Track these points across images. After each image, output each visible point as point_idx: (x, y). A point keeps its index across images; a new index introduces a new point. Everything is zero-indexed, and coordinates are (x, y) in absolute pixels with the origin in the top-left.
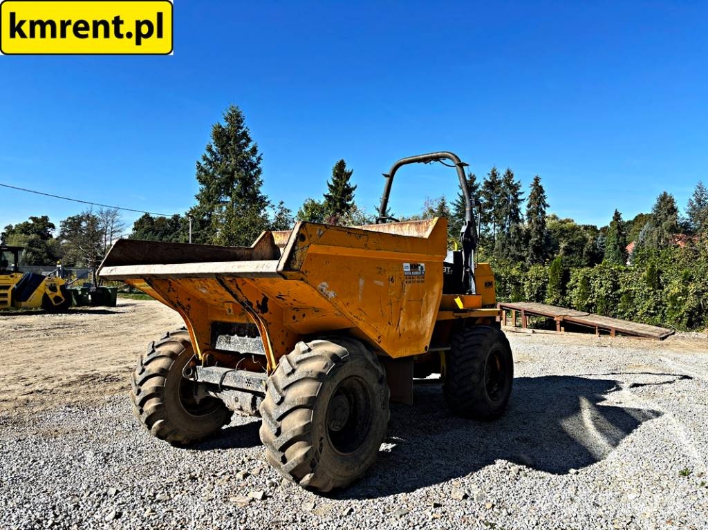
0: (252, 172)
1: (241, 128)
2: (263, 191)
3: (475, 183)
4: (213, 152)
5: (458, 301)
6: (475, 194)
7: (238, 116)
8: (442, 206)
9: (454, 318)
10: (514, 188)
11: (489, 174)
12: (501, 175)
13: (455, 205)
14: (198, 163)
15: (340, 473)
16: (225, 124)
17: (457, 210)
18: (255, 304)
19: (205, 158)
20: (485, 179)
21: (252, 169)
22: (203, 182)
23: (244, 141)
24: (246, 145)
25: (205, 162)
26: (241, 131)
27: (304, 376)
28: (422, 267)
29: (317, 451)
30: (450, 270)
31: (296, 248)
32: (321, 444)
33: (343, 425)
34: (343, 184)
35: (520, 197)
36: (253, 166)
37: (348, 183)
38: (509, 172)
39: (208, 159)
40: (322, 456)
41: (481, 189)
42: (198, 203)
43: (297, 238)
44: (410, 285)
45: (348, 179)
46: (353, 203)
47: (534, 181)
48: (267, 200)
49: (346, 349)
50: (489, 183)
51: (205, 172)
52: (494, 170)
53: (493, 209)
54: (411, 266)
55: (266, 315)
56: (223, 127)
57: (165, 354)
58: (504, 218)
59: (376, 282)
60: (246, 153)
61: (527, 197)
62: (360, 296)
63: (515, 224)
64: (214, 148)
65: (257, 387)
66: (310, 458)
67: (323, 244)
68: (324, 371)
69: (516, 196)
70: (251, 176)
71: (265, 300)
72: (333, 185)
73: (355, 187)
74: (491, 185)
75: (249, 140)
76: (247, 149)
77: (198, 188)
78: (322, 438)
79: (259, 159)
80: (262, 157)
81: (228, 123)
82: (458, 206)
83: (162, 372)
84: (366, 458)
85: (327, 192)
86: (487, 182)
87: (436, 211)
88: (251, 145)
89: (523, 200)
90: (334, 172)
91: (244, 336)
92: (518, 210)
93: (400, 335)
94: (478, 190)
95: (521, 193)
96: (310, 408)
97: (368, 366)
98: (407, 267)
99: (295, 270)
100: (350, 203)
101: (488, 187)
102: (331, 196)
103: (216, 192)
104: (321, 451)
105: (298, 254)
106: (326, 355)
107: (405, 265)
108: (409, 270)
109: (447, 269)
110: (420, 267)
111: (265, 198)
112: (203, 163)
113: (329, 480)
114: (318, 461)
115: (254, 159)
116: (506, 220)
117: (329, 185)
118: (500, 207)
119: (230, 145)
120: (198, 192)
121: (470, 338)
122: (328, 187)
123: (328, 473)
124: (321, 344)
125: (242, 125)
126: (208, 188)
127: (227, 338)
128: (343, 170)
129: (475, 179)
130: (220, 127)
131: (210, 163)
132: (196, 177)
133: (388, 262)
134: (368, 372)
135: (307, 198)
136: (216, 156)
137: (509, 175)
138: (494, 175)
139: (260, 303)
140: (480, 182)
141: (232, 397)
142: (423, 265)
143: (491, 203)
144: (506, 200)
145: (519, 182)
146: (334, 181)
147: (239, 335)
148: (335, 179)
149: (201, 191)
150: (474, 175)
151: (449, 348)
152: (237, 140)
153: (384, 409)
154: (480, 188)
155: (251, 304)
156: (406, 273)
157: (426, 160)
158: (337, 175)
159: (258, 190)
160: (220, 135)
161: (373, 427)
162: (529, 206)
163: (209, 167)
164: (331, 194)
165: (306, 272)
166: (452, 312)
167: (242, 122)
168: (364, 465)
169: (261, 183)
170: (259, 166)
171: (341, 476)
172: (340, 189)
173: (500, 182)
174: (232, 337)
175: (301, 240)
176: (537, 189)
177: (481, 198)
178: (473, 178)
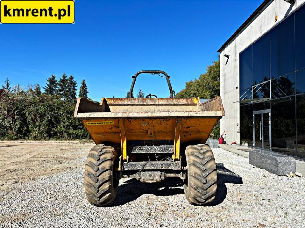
3: (55, 79)
6: (55, 84)
8: (38, 89)
10: (74, 84)
11: (62, 76)
12: (68, 77)
13: (45, 88)
17: (46, 91)
20: (60, 78)
27: (211, 159)
35: (76, 88)
38: (71, 77)
41: (58, 83)
47: (82, 81)
50: (62, 80)
52: (64, 75)
53: (64, 92)
58: (69, 96)
61: (79, 88)
63: (74, 99)
65: (168, 167)
69: (74, 87)
82: (46, 89)
86: (61, 80)
87: (34, 90)
89: (77, 89)
91: (152, 145)
92: (75, 94)
94: (57, 83)
95: (76, 86)
101: (61, 82)
116: (70, 97)
118: (67, 91)
127: (140, 147)
129: (55, 78)
137: (72, 78)
138: (64, 77)
140: (58, 79)
141: (147, 175)
143: (63, 89)
144: (70, 88)
145: (76, 81)
147: (148, 146)
154: (58, 82)
157: (153, 73)
162: (80, 92)
173: (67, 80)
174: (144, 147)
176: (84, 85)
177: (58, 86)
178: (54, 77)
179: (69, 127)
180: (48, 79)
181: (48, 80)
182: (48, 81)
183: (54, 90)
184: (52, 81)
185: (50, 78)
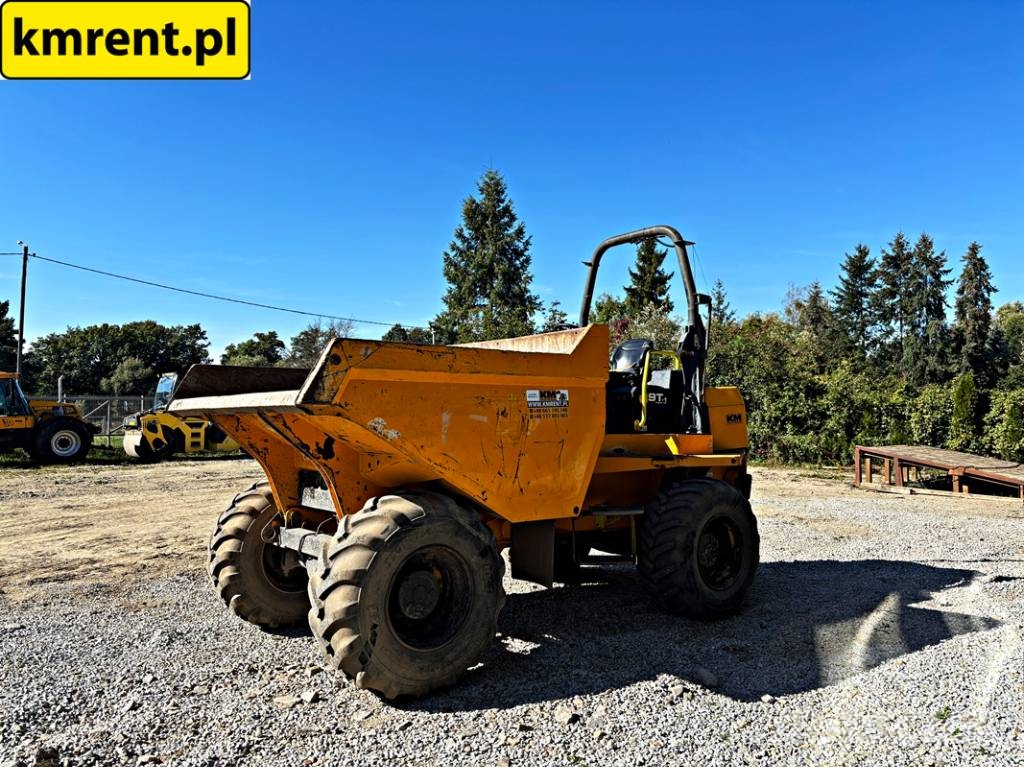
0: (518, 262)
1: (503, 201)
2: (533, 289)
3: (867, 259)
4: (464, 237)
5: (671, 443)
6: (867, 276)
7: (498, 184)
8: (816, 297)
9: (653, 468)
10: (935, 265)
11: (890, 244)
12: (912, 244)
13: (835, 294)
14: (446, 254)
15: (408, 675)
16: (479, 198)
17: (837, 302)
18: (313, 447)
19: (454, 247)
20: (883, 251)
21: (517, 259)
22: (452, 280)
23: (506, 219)
24: (509, 224)
25: (454, 253)
26: (502, 205)
27: (356, 542)
28: (563, 396)
29: (367, 642)
30: (662, 398)
31: (325, 373)
32: (375, 635)
33: (429, 611)
34: (653, 271)
35: (944, 278)
36: (519, 254)
37: (660, 269)
38: (924, 240)
39: (458, 248)
40: (376, 649)
41: (878, 268)
42: (446, 308)
43: (326, 360)
44: (538, 421)
45: (660, 262)
46: (667, 298)
47: (969, 251)
48: (538, 302)
49: (420, 508)
50: (892, 258)
51: (456, 265)
52: (900, 237)
53: (898, 298)
54: (542, 395)
55: (331, 462)
56: (478, 201)
57: (243, 511)
58: (918, 313)
59: (472, 416)
60: (509, 236)
61: (958, 278)
62: (443, 437)
63: (937, 321)
64: (467, 233)
66: (359, 650)
67: (372, 368)
68: (382, 537)
69: (937, 277)
70: (517, 269)
71: (330, 441)
72: (638, 273)
73: (672, 275)
74: (894, 261)
75: (513, 218)
76: (511, 231)
77: (445, 287)
78: (375, 626)
79: (527, 243)
80: (531, 241)
81: (484, 196)
82: (840, 296)
83: (238, 534)
84: (456, 658)
85: (629, 283)
86: (887, 257)
87: (806, 304)
88: (516, 225)
89: (949, 282)
90: (639, 253)
92: (941, 299)
93: (521, 490)
94: (873, 270)
95: (946, 272)
96: (357, 585)
97: (459, 530)
98: (533, 396)
99: (322, 403)
100: (663, 298)
101: (889, 263)
102: (635, 289)
103: (470, 294)
104: (374, 643)
105: (328, 382)
106: (388, 515)
107: (528, 392)
108: (538, 399)
109: (657, 397)
110: (558, 396)
111: (536, 299)
112: (452, 254)
113: (391, 683)
114: (370, 656)
115: (521, 246)
116: (920, 316)
117: (632, 274)
118: (910, 295)
119: (487, 226)
120: (446, 294)
121: (676, 498)
122: (630, 277)
123: (386, 672)
124: (390, 500)
125: (503, 197)
126: (460, 288)
127: (312, 490)
128: (653, 250)
129: (867, 254)
130: (474, 202)
131: (461, 252)
132: (442, 272)
133: (496, 389)
134: (459, 539)
135: (601, 293)
136: (469, 243)
137: (926, 243)
138: (900, 245)
139: (322, 445)
140: (876, 258)
142: (565, 392)
143: (895, 289)
144: (920, 283)
145: (943, 254)
146: (640, 268)
147: (322, 488)
148: (641, 264)
149: (450, 292)
150: (865, 248)
151: (641, 512)
152: (496, 218)
153: (489, 592)
154: (876, 267)
155: (307, 447)
156: (530, 405)
158: (643, 258)
159: (525, 288)
160: (473, 213)
161: (473, 616)
162: (960, 292)
163: (460, 259)
164: (634, 287)
165: (346, 405)
166: (650, 459)
167: (503, 192)
168: (451, 667)
169: (530, 278)
170: (526, 253)
171: (411, 679)
172: (648, 278)
173: (910, 256)
174: (316, 490)
175: (332, 363)
176: (974, 264)
177: (878, 282)
178: (863, 252)
179: (783, 423)
180: (844, 261)
181: (844, 264)
182: (844, 268)
183: (866, 295)
184: (858, 267)
185: (850, 258)
